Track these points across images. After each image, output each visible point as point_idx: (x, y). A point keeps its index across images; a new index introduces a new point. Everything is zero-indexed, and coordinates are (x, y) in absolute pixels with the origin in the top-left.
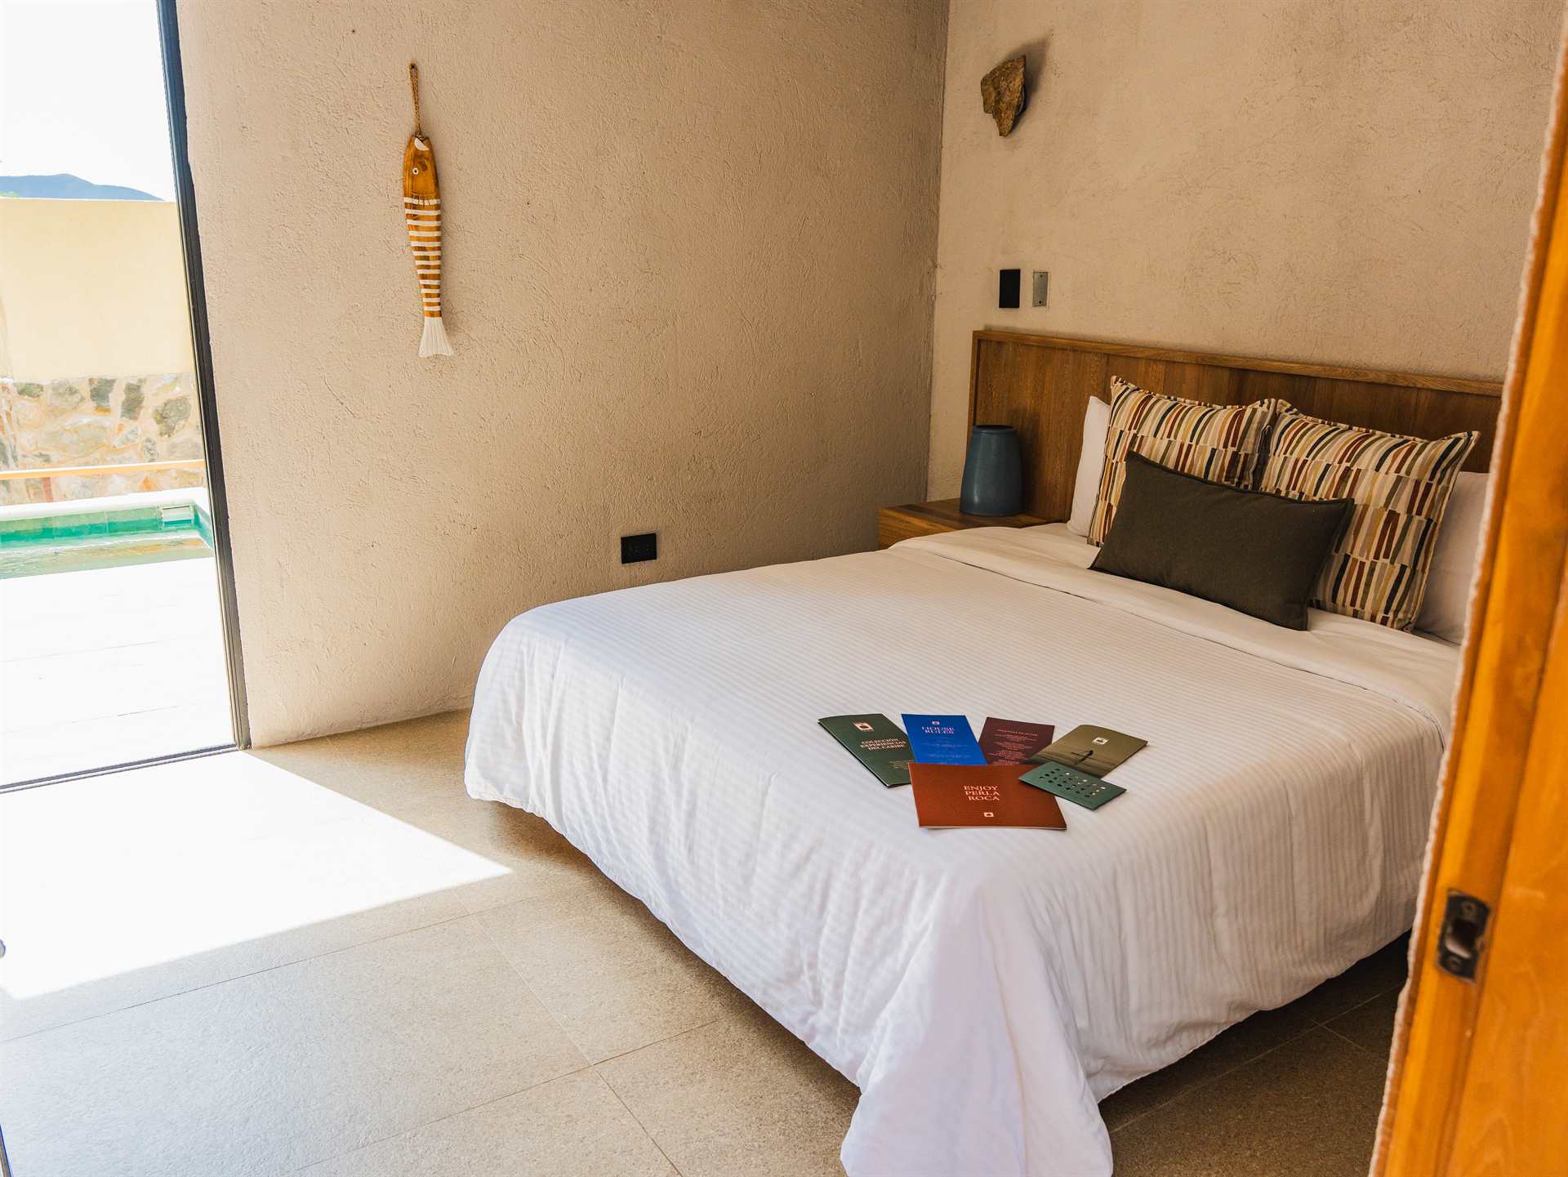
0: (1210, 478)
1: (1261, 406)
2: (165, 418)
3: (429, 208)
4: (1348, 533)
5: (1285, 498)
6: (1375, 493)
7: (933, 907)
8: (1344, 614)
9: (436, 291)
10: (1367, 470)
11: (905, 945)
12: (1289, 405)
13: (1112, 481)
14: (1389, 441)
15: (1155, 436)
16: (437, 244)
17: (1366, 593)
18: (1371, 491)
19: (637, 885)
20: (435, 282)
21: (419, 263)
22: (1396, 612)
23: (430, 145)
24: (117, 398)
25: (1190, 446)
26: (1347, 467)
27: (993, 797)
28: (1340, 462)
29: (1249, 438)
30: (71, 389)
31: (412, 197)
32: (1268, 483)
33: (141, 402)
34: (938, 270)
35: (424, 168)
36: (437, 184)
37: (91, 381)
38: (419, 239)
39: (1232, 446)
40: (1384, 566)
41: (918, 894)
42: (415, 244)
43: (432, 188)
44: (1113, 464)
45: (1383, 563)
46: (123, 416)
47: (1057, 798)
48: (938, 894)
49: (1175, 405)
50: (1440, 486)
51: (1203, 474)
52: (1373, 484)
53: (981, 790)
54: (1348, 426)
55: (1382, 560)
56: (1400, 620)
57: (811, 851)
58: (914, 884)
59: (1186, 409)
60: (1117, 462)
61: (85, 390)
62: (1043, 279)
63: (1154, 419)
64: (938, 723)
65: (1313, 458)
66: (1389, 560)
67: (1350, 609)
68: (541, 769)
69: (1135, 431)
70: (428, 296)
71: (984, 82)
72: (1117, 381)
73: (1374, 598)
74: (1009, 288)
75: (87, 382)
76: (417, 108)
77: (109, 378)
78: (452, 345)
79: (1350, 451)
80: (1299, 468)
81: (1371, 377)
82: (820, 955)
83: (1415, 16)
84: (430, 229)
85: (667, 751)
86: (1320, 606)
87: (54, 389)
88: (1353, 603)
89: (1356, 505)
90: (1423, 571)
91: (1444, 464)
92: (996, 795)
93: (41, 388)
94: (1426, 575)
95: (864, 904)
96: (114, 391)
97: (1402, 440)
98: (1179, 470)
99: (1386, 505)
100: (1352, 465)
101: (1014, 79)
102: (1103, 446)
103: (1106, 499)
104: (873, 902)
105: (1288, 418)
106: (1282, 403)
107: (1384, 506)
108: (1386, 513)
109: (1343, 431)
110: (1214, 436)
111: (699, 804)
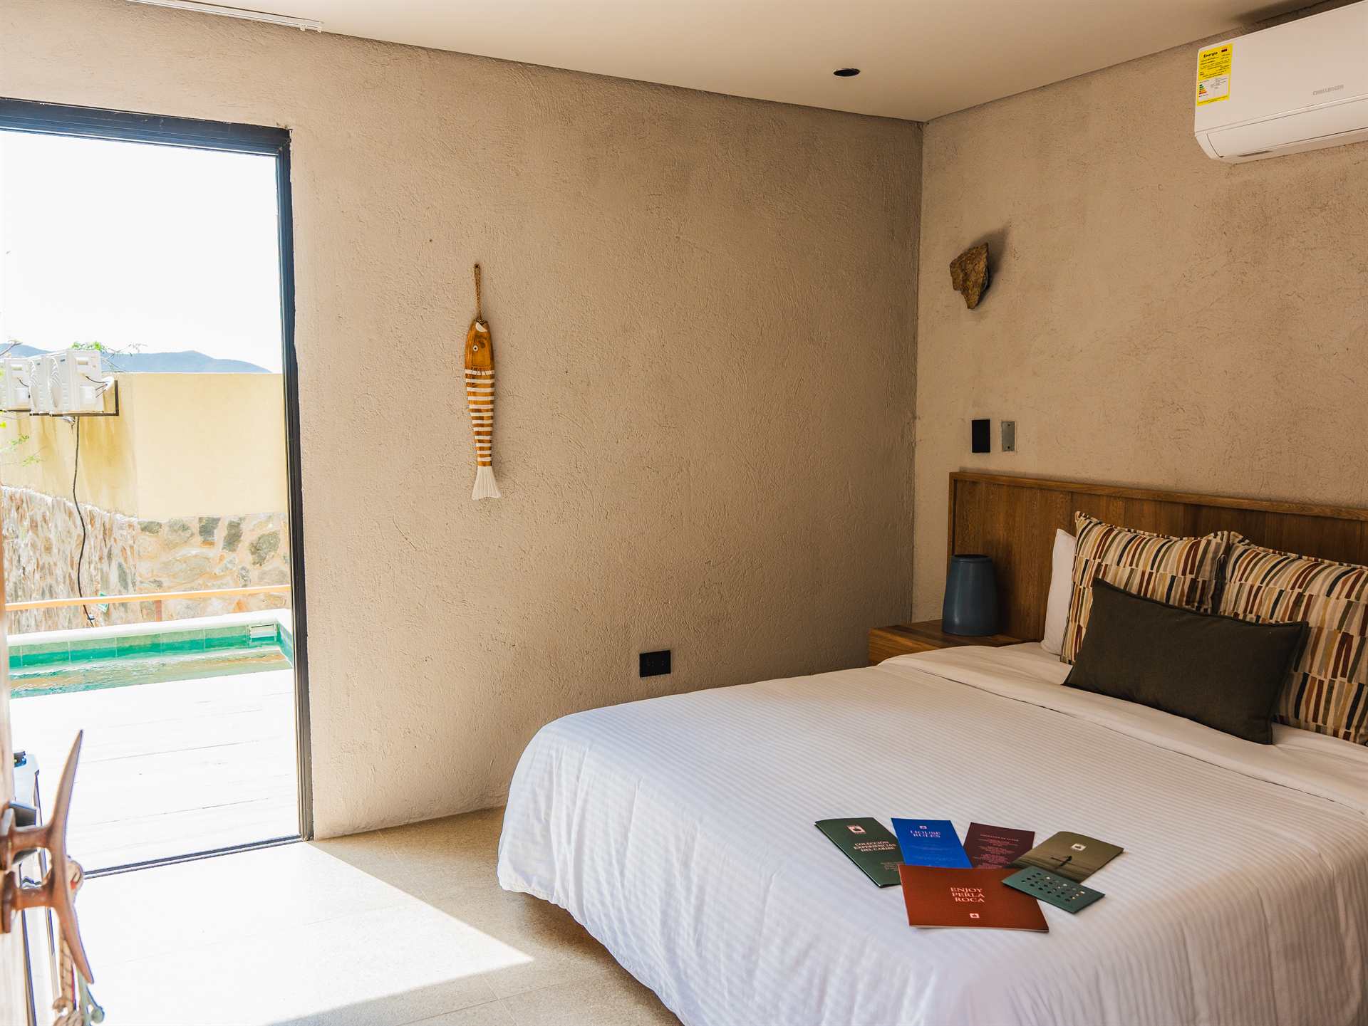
0: (1171, 603)
1: (1215, 537)
2: (258, 550)
3: (486, 377)
4: (1305, 654)
5: (1243, 621)
6: (1327, 617)
7: (924, 1004)
8: (1307, 729)
9: (489, 445)
10: (1318, 596)
12: (1241, 537)
13: (1080, 605)
14: (1338, 569)
15: (1118, 565)
17: (1327, 709)
18: (1324, 614)
19: (651, 976)
20: (488, 438)
21: (475, 422)
22: (1358, 728)
23: (488, 328)
24: (220, 534)
25: (1151, 574)
26: (1299, 593)
27: (978, 898)
28: (1293, 588)
29: (1205, 565)
30: (184, 526)
31: (472, 369)
32: (1227, 607)
33: (240, 536)
34: (917, 420)
35: (483, 345)
36: (492, 358)
37: (201, 519)
38: (475, 403)
39: (1190, 573)
40: (1342, 684)
41: (910, 991)
42: (472, 406)
43: (488, 361)
44: (1080, 589)
45: (1341, 682)
46: (224, 548)
47: (1038, 901)
48: (928, 992)
49: (1136, 536)
51: (1165, 599)
52: (1325, 608)
53: (967, 892)
54: (1298, 555)
55: (1339, 679)
56: (1361, 735)
57: (810, 946)
58: (905, 983)
59: (1146, 540)
60: (1084, 588)
61: (195, 527)
62: (1010, 428)
63: (1115, 551)
64: (926, 828)
65: (1267, 585)
66: (1347, 679)
67: (1313, 725)
68: (565, 863)
69: (1100, 561)
70: (481, 449)
71: (952, 265)
72: (1080, 515)
73: (1336, 714)
74: (981, 436)
75: (197, 520)
76: (479, 298)
77: (215, 517)
79: (1302, 577)
80: (1254, 594)
81: (1316, 511)
83: (1330, 202)
84: (486, 394)
85: (678, 849)
86: (1284, 722)
87: (170, 527)
88: (1315, 719)
89: (1311, 628)
92: (981, 897)
93: (160, 525)
95: (859, 998)
96: (219, 527)
97: (1349, 568)
98: (1142, 594)
99: (1340, 628)
100: (1304, 591)
101: (979, 262)
102: (1071, 573)
103: (1075, 621)
104: (868, 998)
105: (1241, 548)
106: (1234, 535)
107: (1338, 629)
108: (1340, 635)
109: (1293, 560)
110: (1174, 561)
111: (707, 898)
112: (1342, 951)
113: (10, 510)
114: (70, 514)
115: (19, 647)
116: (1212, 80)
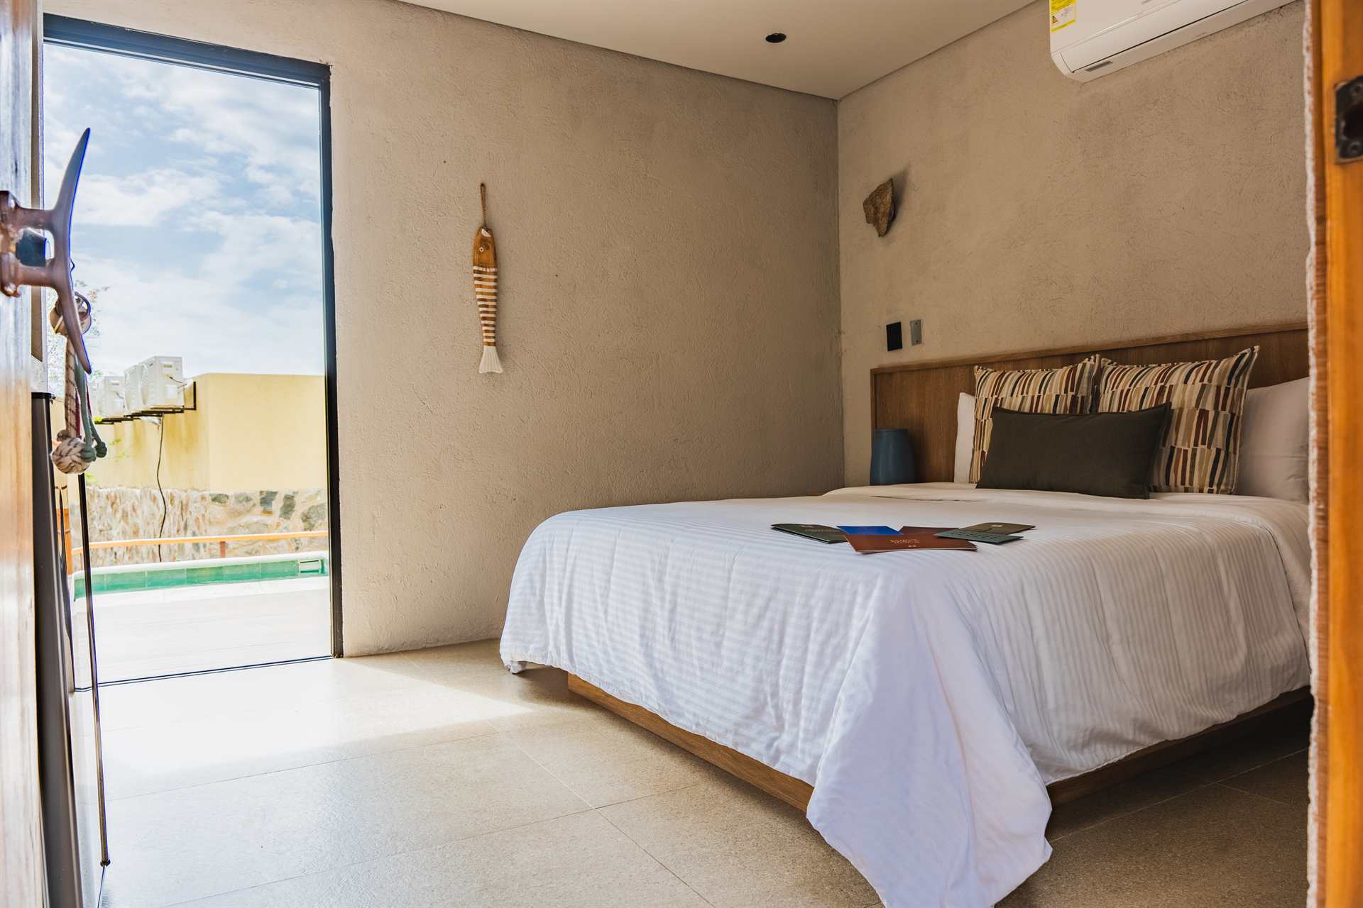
0: (1057, 413)
1: (1089, 360)
2: (308, 518)
3: (490, 273)
4: (1170, 430)
5: (1118, 414)
6: (1186, 398)
7: (872, 603)
8: (1177, 491)
9: (493, 329)
10: (1177, 384)
11: (851, 645)
12: (1110, 361)
13: (982, 434)
14: (1190, 365)
15: (1012, 395)
16: (494, 297)
17: (1192, 473)
18: (1184, 397)
19: (632, 689)
20: (492, 323)
21: (481, 309)
22: (1219, 485)
23: (491, 234)
24: (277, 505)
26: (1162, 386)
27: (914, 542)
28: (1156, 384)
29: (1083, 383)
30: (247, 498)
31: (479, 266)
32: (1103, 409)
33: (293, 507)
34: (843, 336)
35: (487, 248)
36: (495, 259)
37: (261, 492)
38: (482, 293)
39: (1071, 391)
40: (1203, 450)
41: (859, 600)
42: (479, 296)
43: (492, 261)
44: (982, 422)
45: (1202, 449)
46: (280, 516)
48: (876, 593)
49: (1024, 374)
50: (1237, 389)
51: (1052, 411)
52: (1184, 392)
53: (904, 540)
54: (1157, 365)
55: (1200, 447)
57: (769, 600)
58: (855, 593)
59: (1032, 374)
60: (985, 420)
61: (257, 499)
62: (917, 326)
63: (1009, 386)
65: (1135, 387)
66: (1206, 446)
67: (1181, 487)
68: (557, 626)
69: (996, 396)
70: (486, 331)
71: (865, 203)
72: (978, 369)
73: (1200, 475)
74: (894, 337)
75: (258, 494)
76: (484, 210)
77: (274, 491)
78: (503, 367)
79: (1162, 376)
80: (1124, 396)
81: (1169, 340)
82: (781, 682)
84: (490, 287)
85: (653, 570)
86: (1157, 489)
87: (236, 498)
88: (1183, 483)
89: (1173, 410)
90: (1235, 453)
91: (1237, 372)
92: (916, 541)
93: (227, 497)
94: (1238, 455)
95: (815, 625)
96: (276, 499)
97: (1201, 363)
98: (1033, 412)
100: (1166, 384)
101: (886, 196)
102: (973, 414)
103: (979, 449)
104: (822, 621)
105: (1111, 368)
106: (1104, 361)
107: (1196, 406)
108: (1198, 411)
109: (1154, 367)
110: (1056, 387)
111: (679, 600)
112: (1228, 612)
113: (106, 508)
114: (154, 499)
115: (103, 575)
116: (1062, 11)
